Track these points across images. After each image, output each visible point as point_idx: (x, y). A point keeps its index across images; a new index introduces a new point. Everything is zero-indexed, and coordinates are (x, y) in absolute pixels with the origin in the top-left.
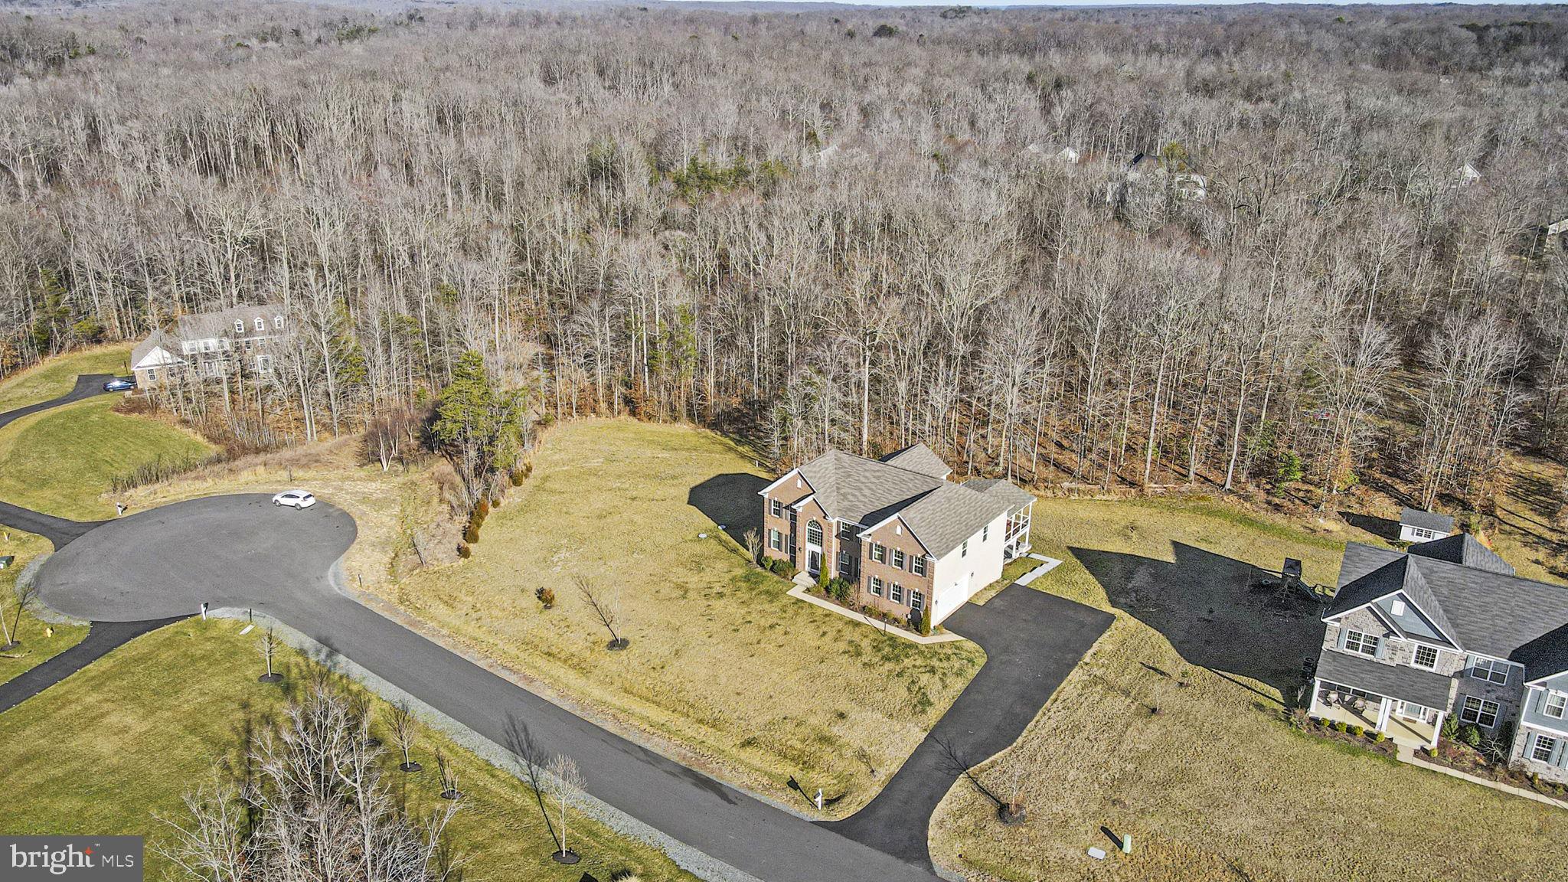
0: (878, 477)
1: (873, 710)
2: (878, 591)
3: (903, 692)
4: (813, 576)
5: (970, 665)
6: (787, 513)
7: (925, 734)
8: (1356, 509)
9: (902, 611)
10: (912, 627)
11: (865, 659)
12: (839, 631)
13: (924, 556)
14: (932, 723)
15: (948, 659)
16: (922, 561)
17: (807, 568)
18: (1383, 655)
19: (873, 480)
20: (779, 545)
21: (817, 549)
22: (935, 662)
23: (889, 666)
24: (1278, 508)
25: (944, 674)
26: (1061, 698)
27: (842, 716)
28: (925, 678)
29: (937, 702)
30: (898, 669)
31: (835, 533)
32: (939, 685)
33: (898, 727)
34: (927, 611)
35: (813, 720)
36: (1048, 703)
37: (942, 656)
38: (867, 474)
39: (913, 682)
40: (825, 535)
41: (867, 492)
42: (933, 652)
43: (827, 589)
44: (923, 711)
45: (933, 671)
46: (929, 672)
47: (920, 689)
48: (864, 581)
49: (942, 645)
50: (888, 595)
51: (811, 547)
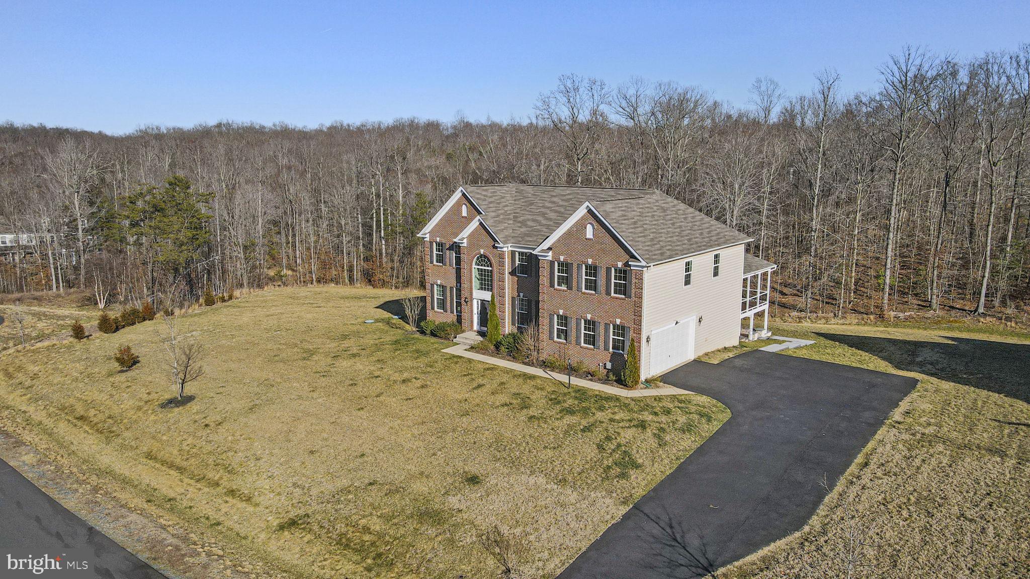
1: (532, 473)
2: (563, 333)
3: (591, 452)
4: (482, 334)
5: (704, 420)
6: (451, 256)
7: (624, 510)
9: (600, 359)
10: (612, 377)
11: (532, 412)
12: (502, 383)
13: (626, 264)
14: (639, 493)
15: (668, 412)
16: (624, 274)
17: (476, 327)
20: (442, 304)
21: (487, 296)
22: (647, 416)
23: (569, 419)
25: (662, 430)
26: (874, 460)
27: (473, 480)
28: (628, 434)
29: (647, 463)
30: (584, 423)
31: (507, 268)
32: (653, 443)
33: (573, 497)
34: (635, 352)
35: (420, 487)
36: (853, 468)
37: (657, 410)
38: (555, 199)
39: (608, 438)
40: (496, 277)
42: (644, 405)
43: (497, 346)
44: (623, 476)
45: (643, 425)
46: (636, 426)
47: (619, 445)
48: (544, 321)
49: (658, 399)
50: (578, 337)
51: (480, 295)
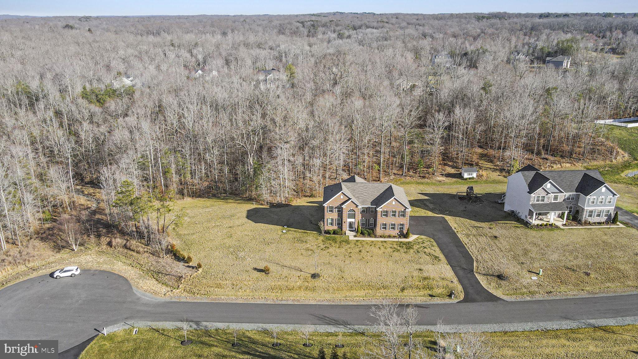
0: (366, 188)
1: (426, 265)
2: (385, 228)
3: (427, 256)
4: (351, 231)
5: (431, 242)
6: (336, 210)
7: (449, 266)
8: (444, 173)
9: (395, 233)
10: (402, 237)
11: (402, 251)
13: (405, 210)
14: (446, 262)
15: (424, 243)
17: (348, 229)
18: (546, 201)
19: (364, 189)
20: (332, 224)
21: (353, 220)
23: (411, 250)
24: (424, 177)
27: (421, 270)
29: (439, 256)
31: (360, 212)
32: (433, 251)
33: (440, 267)
35: (415, 274)
37: (421, 243)
39: (425, 253)
40: (356, 214)
41: (365, 194)
42: (417, 242)
43: (362, 234)
44: (439, 260)
47: (429, 254)
48: (378, 226)
49: (417, 239)
50: (389, 228)
51: (349, 220)
